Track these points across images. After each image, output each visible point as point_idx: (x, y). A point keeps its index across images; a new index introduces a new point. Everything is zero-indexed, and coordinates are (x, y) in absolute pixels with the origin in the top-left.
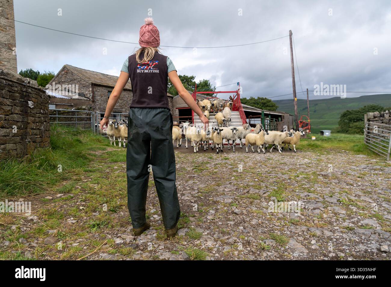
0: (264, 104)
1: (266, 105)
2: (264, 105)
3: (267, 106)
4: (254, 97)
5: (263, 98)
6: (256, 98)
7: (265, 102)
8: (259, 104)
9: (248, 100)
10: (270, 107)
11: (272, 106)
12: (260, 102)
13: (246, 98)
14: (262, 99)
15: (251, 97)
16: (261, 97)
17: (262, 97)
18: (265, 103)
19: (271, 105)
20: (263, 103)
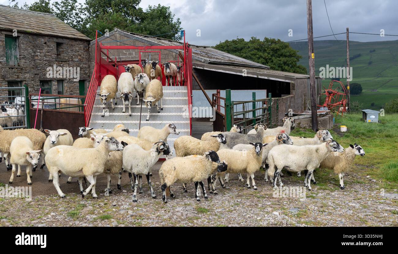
0: (275, 51)
1: (279, 53)
2: (276, 53)
3: (281, 55)
4: (257, 38)
5: (274, 39)
6: (262, 40)
7: (278, 47)
8: (268, 51)
9: (247, 43)
10: (285, 56)
11: (290, 56)
12: (268, 48)
13: (244, 40)
14: (273, 42)
15: (252, 38)
16: (270, 37)
17: (272, 38)
18: (278, 49)
19: (288, 54)
20: (273, 50)
